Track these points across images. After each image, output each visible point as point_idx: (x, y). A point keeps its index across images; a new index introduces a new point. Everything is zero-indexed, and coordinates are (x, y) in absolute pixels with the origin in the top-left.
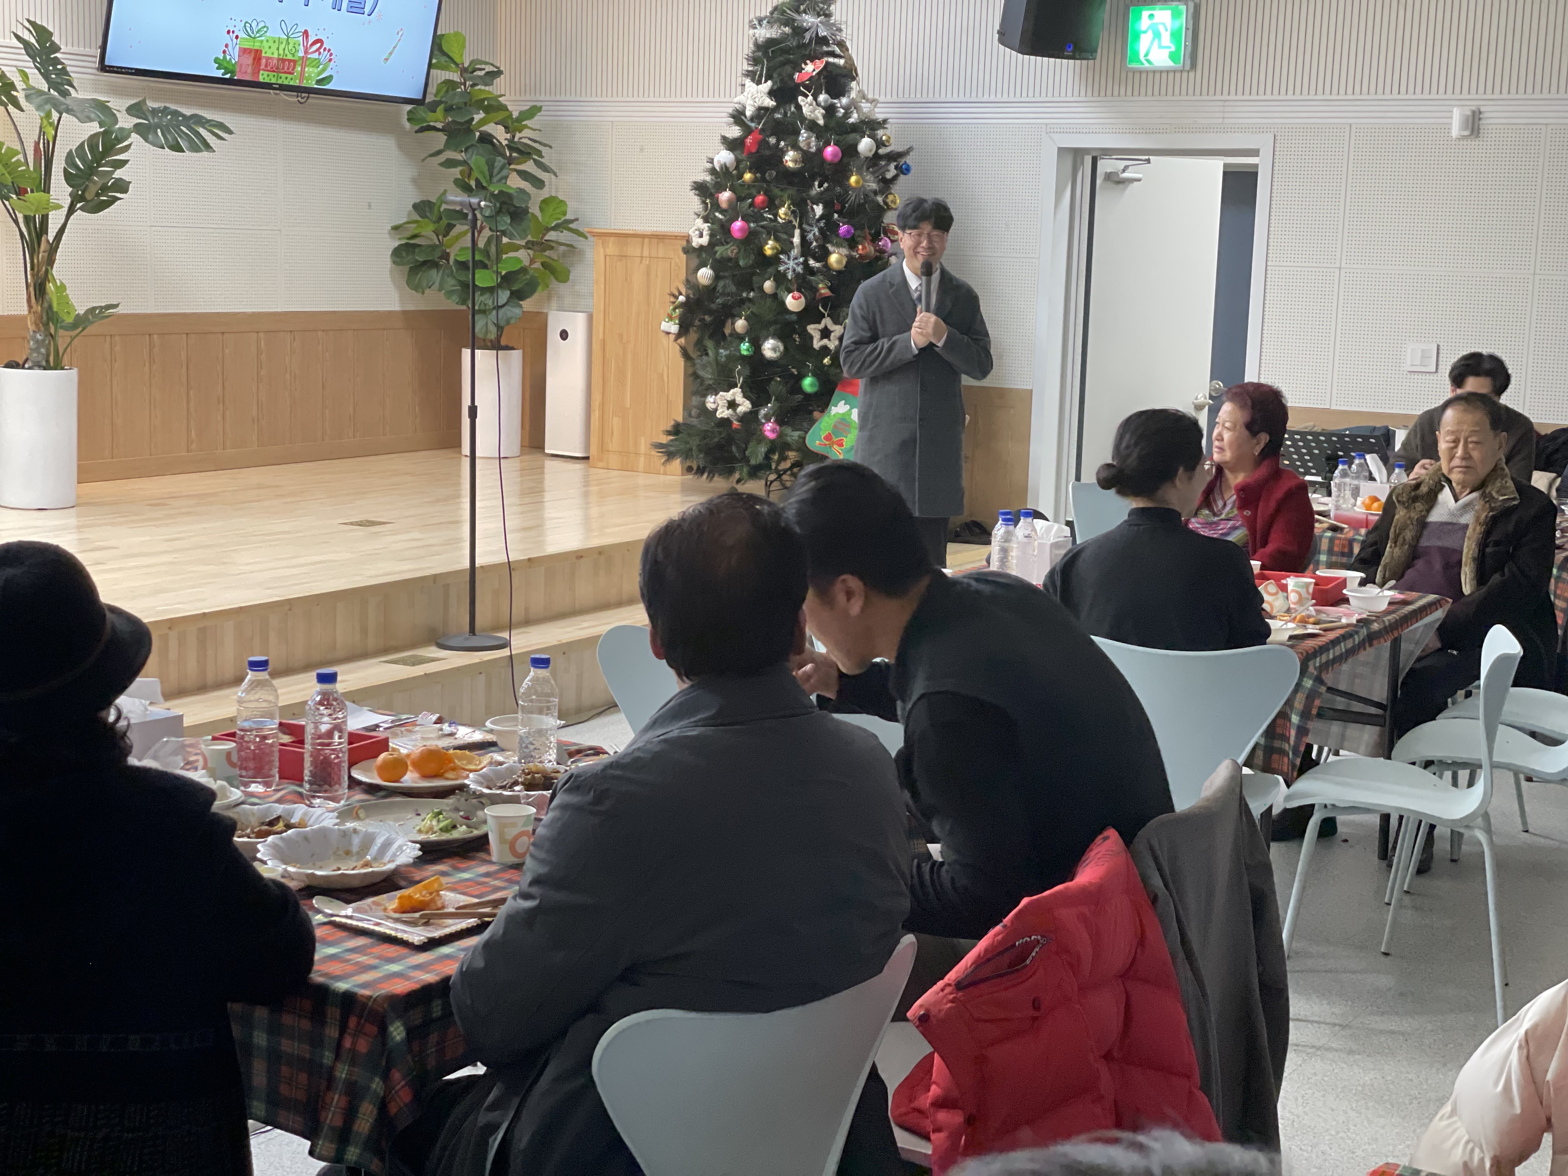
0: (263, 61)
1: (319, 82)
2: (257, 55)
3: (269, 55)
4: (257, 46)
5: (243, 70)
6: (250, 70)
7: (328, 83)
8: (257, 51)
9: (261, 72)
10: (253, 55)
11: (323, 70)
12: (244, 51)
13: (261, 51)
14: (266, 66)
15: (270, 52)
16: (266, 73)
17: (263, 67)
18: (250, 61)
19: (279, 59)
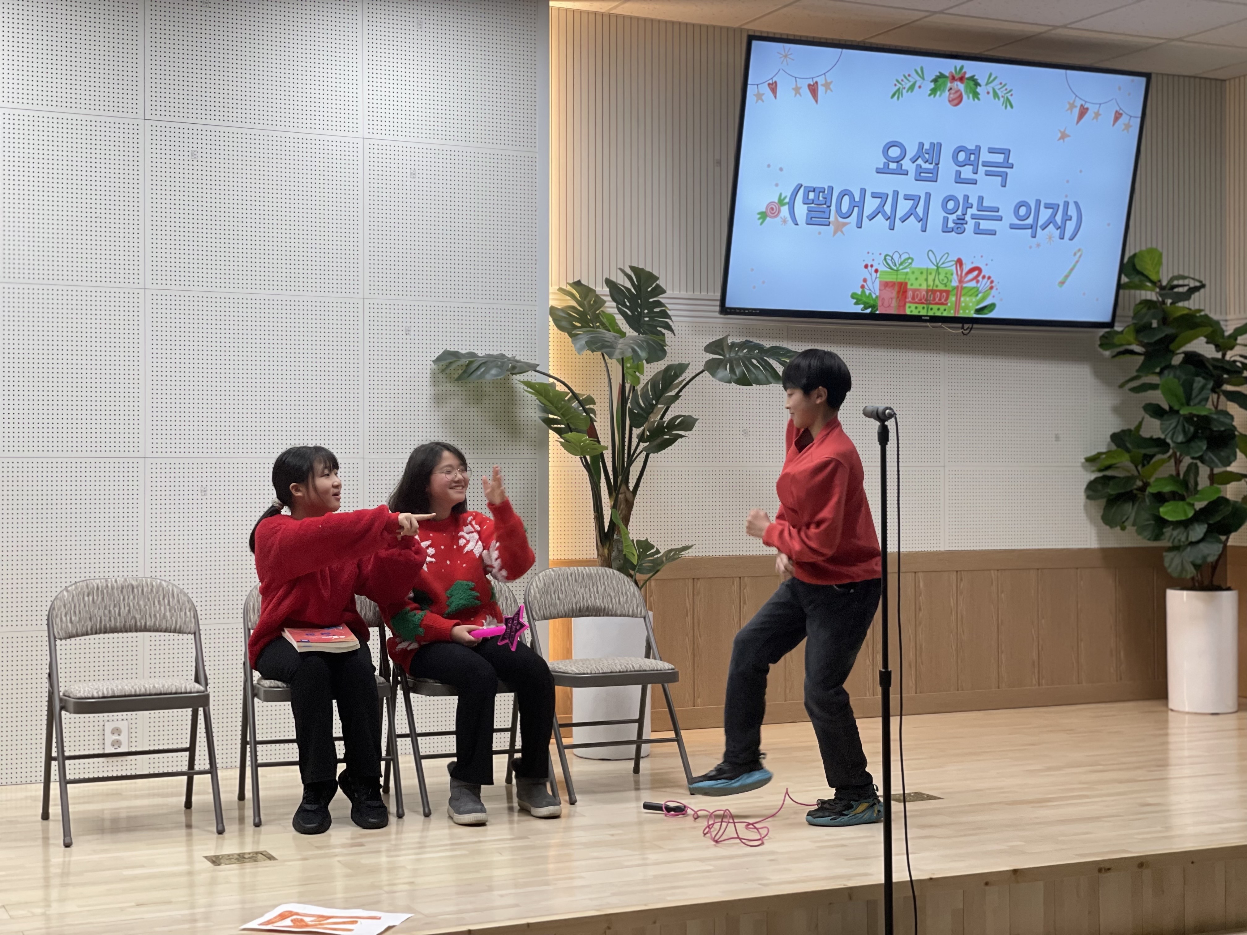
0: (910, 294)
1: (978, 311)
2: (902, 289)
3: (916, 286)
4: (901, 278)
5: (886, 304)
6: (894, 303)
7: (991, 311)
8: (900, 284)
9: (908, 305)
10: (896, 288)
11: (983, 299)
12: (886, 285)
13: (906, 284)
14: (913, 298)
15: (917, 283)
16: (913, 306)
17: (910, 299)
18: (894, 294)
19: (928, 291)
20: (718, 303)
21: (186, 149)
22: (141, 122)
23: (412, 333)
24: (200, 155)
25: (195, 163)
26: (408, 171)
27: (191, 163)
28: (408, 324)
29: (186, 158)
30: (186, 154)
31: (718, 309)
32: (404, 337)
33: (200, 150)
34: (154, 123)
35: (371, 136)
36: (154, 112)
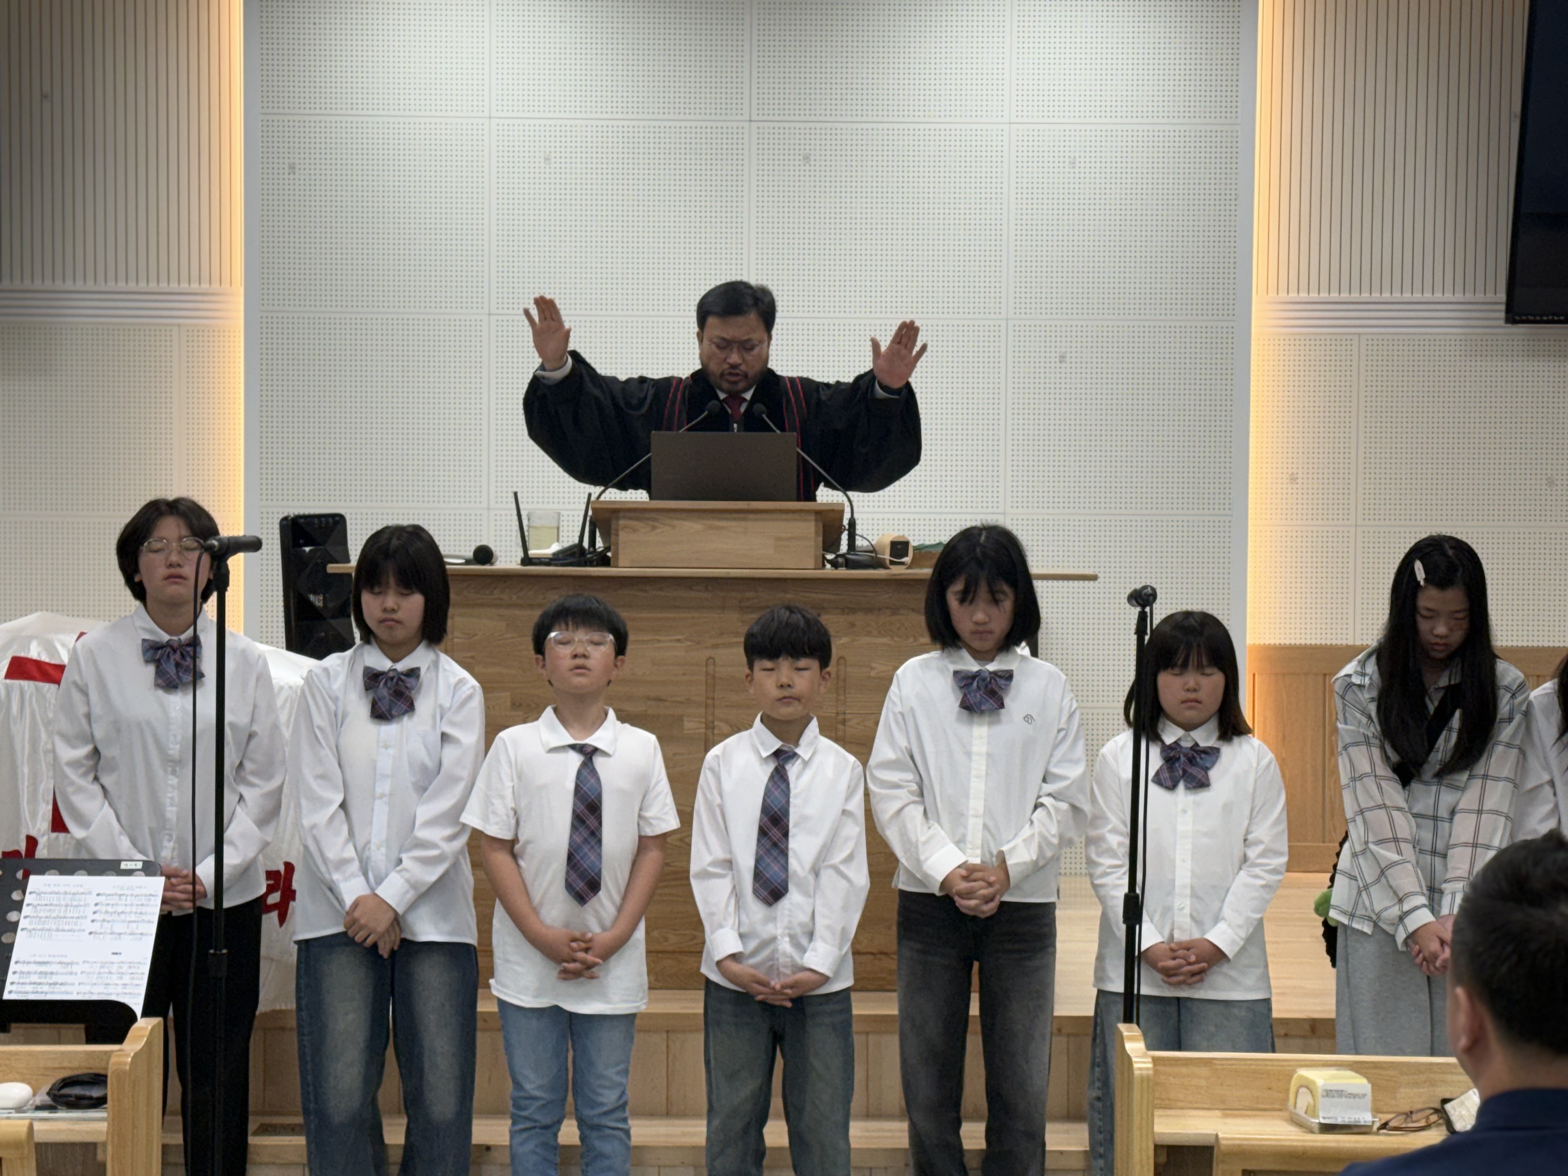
20: (1503, 307)
21: (797, 152)
22: (746, 125)
23: (1068, 360)
24: (812, 158)
25: (807, 168)
26: (1067, 160)
27: (802, 168)
28: (1063, 350)
29: (797, 163)
30: (797, 157)
31: (1503, 315)
32: (1058, 365)
33: (812, 152)
34: (761, 124)
35: (1020, 120)
36: (761, 112)
